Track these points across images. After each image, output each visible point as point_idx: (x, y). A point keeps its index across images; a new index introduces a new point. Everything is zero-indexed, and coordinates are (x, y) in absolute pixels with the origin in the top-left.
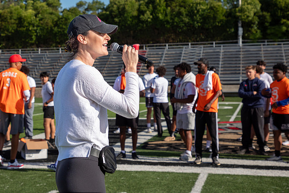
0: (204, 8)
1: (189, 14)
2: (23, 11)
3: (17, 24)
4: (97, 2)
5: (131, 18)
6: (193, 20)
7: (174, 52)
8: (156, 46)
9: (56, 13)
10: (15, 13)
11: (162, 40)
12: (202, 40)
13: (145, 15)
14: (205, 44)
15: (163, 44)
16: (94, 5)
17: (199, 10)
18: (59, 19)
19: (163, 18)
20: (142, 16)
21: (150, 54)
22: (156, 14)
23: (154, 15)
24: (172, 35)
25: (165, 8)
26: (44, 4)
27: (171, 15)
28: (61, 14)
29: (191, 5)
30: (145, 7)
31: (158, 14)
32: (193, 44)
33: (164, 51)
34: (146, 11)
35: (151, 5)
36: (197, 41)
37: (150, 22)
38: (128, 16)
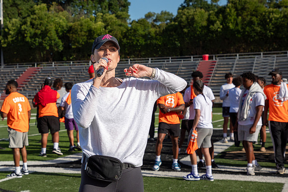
0: (278, 16)
1: (261, 23)
2: (93, 23)
3: (87, 36)
4: (165, 13)
5: (200, 28)
6: (266, 29)
7: (245, 62)
8: (226, 56)
9: (125, 24)
10: (85, 26)
11: (232, 50)
12: (275, 49)
13: (215, 25)
14: (278, 54)
15: (234, 54)
16: (163, 15)
17: (272, 18)
18: (128, 30)
19: (234, 28)
20: (211, 26)
21: (220, 65)
22: (226, 24)
23: (224, 25)
24: (244, 44)
25: (236, 17)
26: (113, 16)
27: (242, 24)
28: (130, 26)
29: (264, 13)
30: (215, 17)
31: (229, 23)
32: (265, 54)
33: (234, 61)
34: (215, 21)
35: (221, 15)
36: (269, 51)
37: (220, 32)
38: (197, 26)
